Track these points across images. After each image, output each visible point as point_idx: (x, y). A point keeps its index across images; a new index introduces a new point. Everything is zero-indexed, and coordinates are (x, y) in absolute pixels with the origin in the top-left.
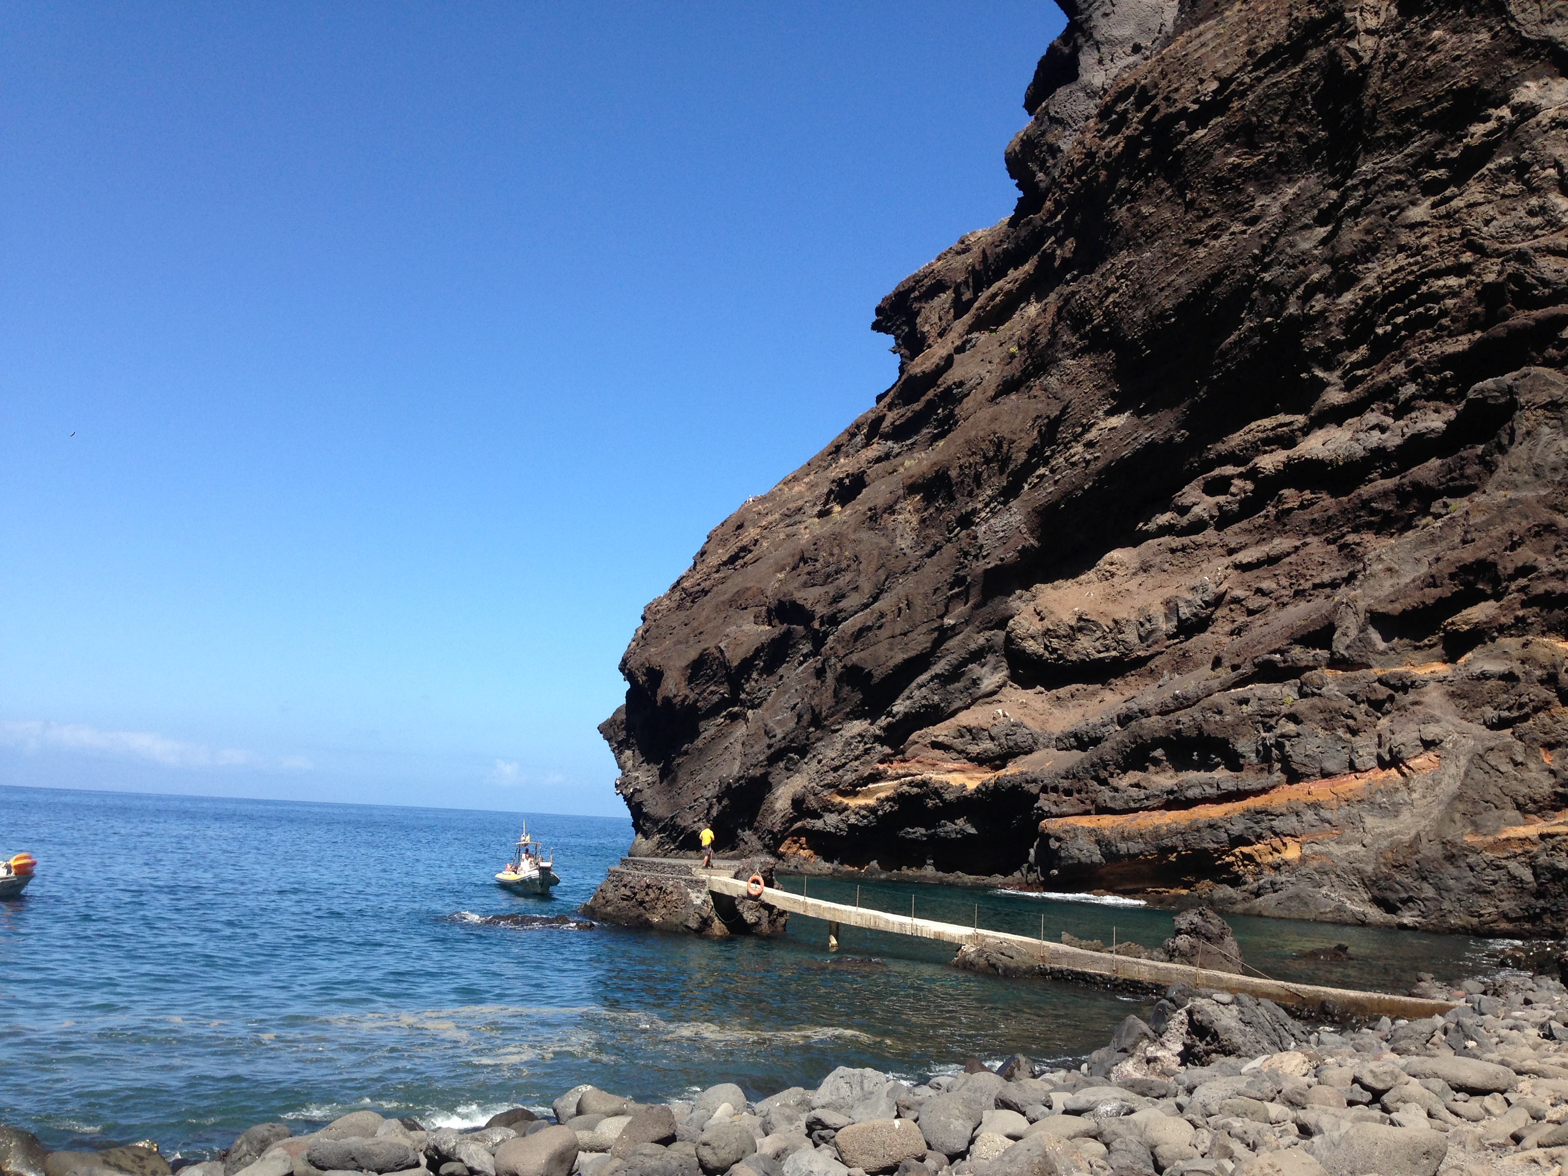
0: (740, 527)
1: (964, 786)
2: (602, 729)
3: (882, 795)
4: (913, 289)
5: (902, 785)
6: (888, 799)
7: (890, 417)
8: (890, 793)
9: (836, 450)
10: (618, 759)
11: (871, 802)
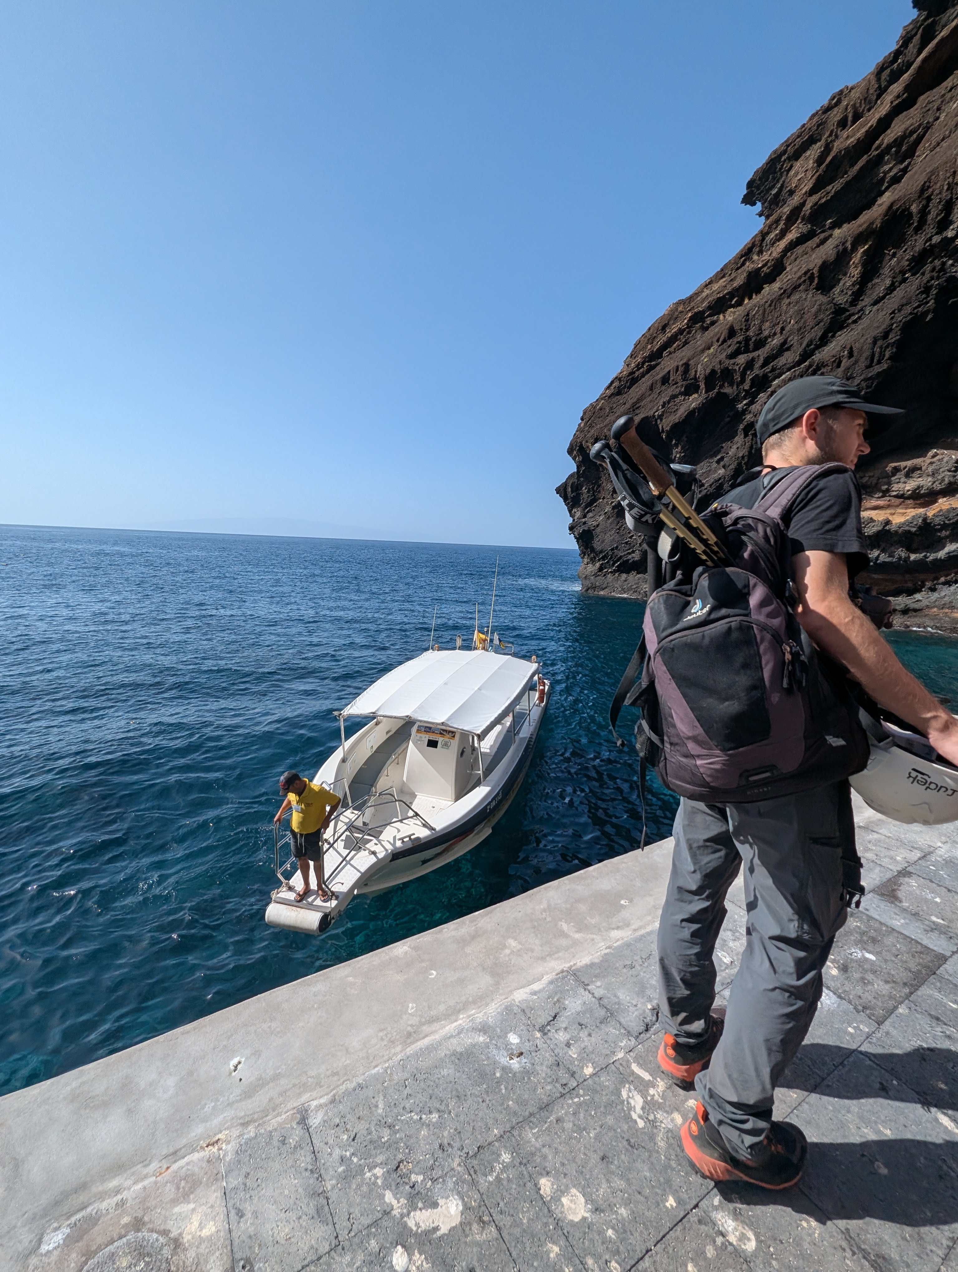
1: (888, 522)
2: (558, 491)
9: (747, 254)
10: (570, 511)
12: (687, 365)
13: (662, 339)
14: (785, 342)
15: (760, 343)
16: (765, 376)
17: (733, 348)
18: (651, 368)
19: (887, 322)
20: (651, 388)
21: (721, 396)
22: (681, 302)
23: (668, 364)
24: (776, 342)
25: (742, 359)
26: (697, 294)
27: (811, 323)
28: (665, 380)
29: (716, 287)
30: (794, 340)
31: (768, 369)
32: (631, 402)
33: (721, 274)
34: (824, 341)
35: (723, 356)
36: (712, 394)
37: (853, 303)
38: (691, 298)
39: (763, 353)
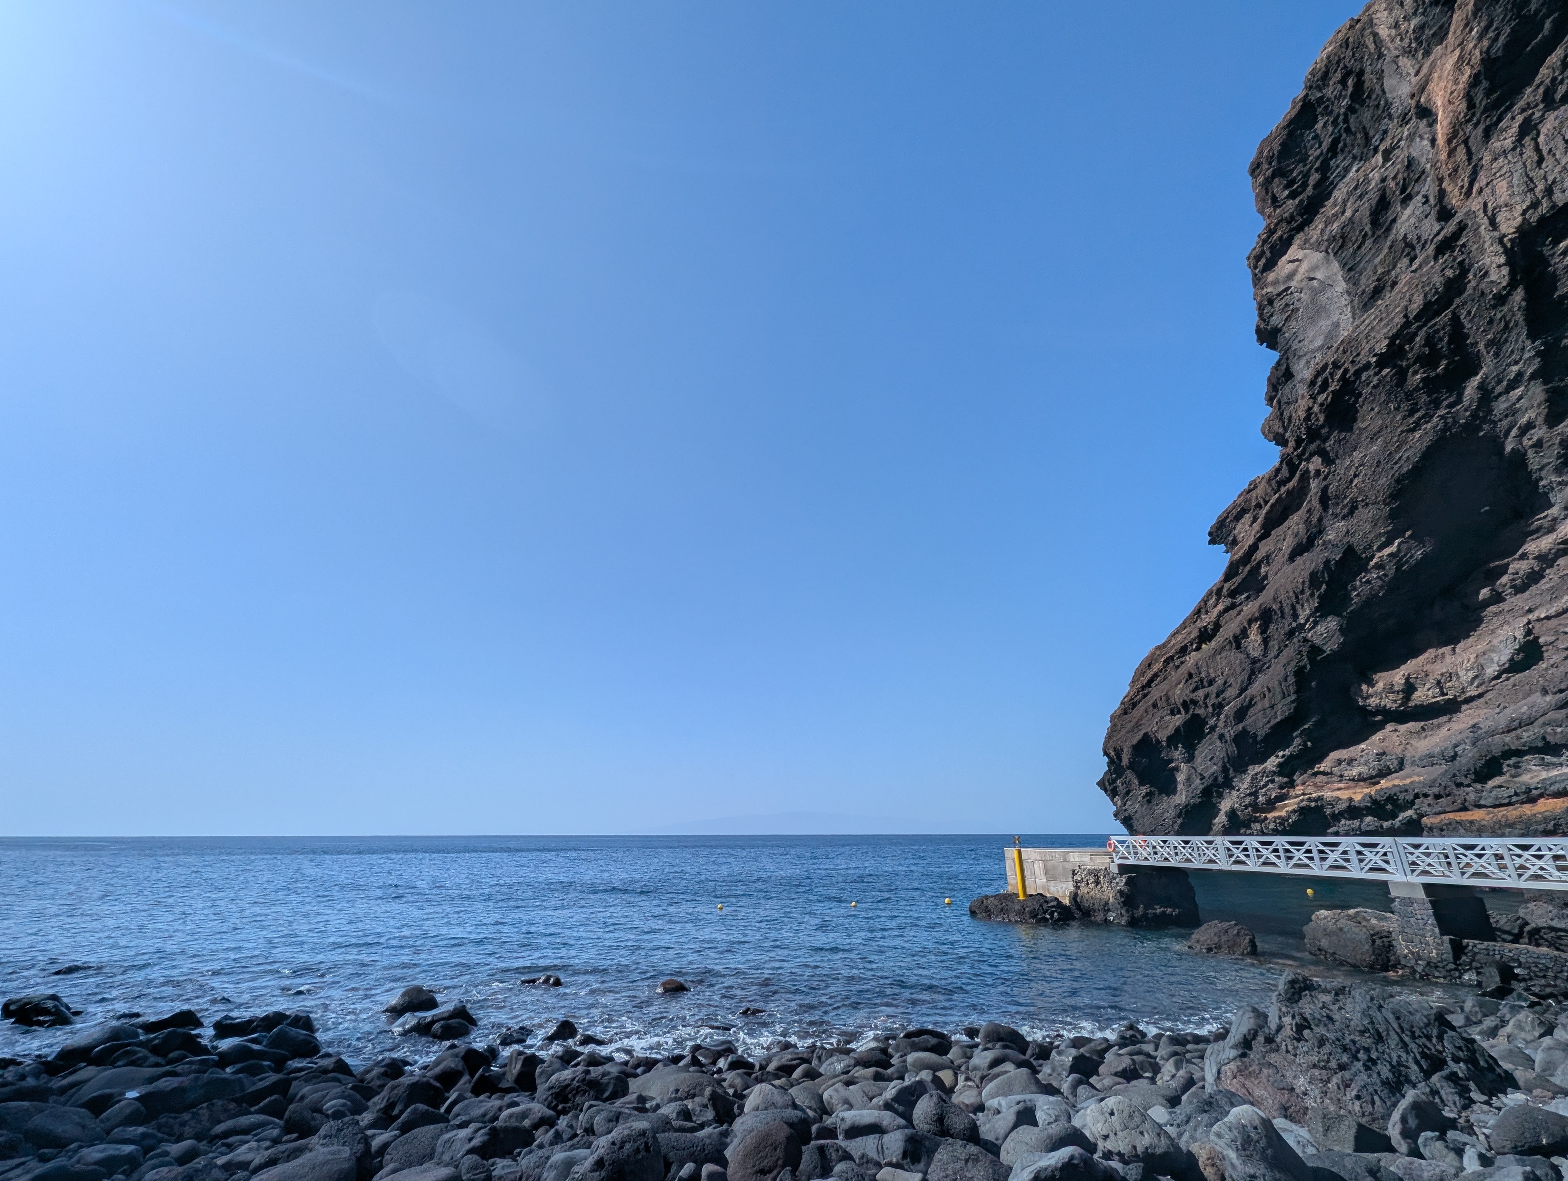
0: (1149, 665)
1: (1351, 800)
2: (1098, 784)
3: (1290, 809)
4: (1227, 517)
5: (1302, 801)
6: (1294, 811)
7: (1227, 586)
8: (1295, 807)
9: (1198, 612)
10: (1112, 800)
11: (1283, 813)
12: (1167, 695)
13: (1149, 674)
14: (1226, 682)
15: (1211, 683)
16: (1220, 703)
17: (1193, 686)
18: (1145, 696)
19: (1283, 672)
20: (1146, 711)
21: (1196, 716)
22: (1158, 648)
23: (1155, 693)
24: (1220, 682)
25: (1201, 693)
26: (1168, 642)
27: (1238, 670)
28: (1155, 705)
29: (1179, 637)
30: (1231, 680)
31: (1220, 699)
32: (1134, 721)
33: (1184, 626)
34: (1250, 681)
35: (1187, 692)
36: (1188, 716)
37: (1264, 656)
38: (1164, 645)
39: (1214, 689)
